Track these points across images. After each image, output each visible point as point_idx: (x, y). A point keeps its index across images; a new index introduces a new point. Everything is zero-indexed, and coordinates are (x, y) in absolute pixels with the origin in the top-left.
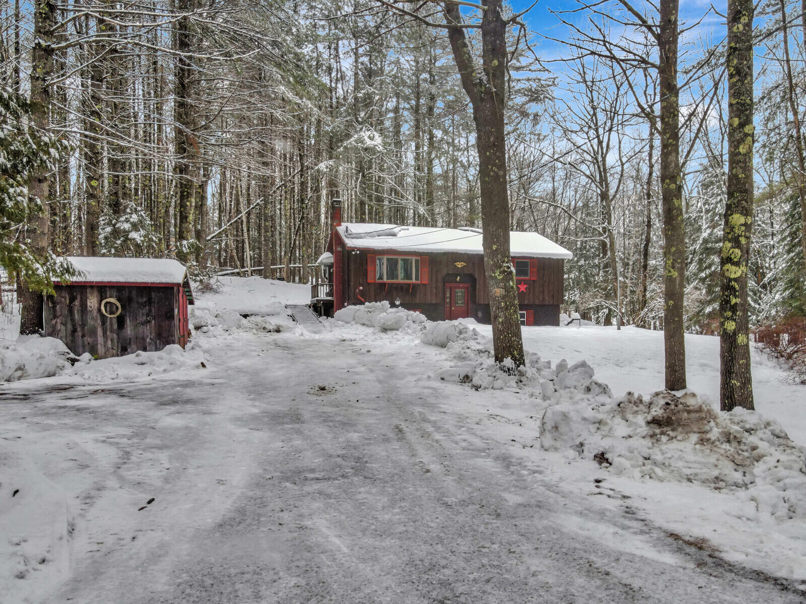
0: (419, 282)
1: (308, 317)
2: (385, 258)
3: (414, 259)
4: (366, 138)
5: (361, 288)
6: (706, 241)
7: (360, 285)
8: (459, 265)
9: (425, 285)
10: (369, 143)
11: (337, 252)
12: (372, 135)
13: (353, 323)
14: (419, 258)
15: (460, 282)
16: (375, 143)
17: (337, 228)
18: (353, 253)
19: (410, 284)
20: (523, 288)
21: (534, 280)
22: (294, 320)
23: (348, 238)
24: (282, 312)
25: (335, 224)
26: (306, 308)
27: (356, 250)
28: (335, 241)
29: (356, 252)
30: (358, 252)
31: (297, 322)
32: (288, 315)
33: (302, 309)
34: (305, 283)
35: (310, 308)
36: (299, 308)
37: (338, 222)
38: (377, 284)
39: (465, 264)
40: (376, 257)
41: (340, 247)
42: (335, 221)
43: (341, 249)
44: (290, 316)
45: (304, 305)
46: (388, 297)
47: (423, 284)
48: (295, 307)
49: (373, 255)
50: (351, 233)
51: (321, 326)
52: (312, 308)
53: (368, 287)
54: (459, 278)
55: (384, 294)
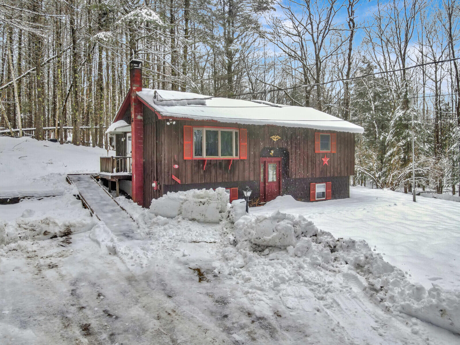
0: (238, 158)
1: (102, 199)
2: (204, 130)
3: (234, 131)
4: (143, 14)
5: (176, 166)
6: (400, 118)
7: (176, 163)
8: (275, 138)
9: (243, 161)
10: (148, 18)
11: (137, 121)
12: (148, 13)
13: (180, 218)
14: (238, 131)
15: (274, 156)
16: (155, 19)
17: (138, 93)
18: (168, 123)
19: (230, 160)
20: (326, 161)
21: (334, 154)
22: (85, 206)
23: (157, 105)
24: (66, 191)
25: (134, 88)
26: (93, 180)
27: (171, 120)
28: (135, 109)
29: (171, 122)
30: (174, 123)
31: (91, 210)
32: (75, 195)
33: (88, 182)
34: (78, 145)
35: (98, 180)
36: (84, 181)
37: (138, 86)
38: (195, 160)
39: (280, 138)
40: (194, 128)
41: (141, 115)
42: (135, 85)
43: (142, 118)
44: (77, 197)
45: (89, 176)
46: (206, 175)
47: (241, 160)
48: (79, 179)
49: (190, 126)
50: (161, 99)
51: (127, 217)
52: (100, 181)
53: (184, 165)
54: (272, 152)
55: (202, 172)
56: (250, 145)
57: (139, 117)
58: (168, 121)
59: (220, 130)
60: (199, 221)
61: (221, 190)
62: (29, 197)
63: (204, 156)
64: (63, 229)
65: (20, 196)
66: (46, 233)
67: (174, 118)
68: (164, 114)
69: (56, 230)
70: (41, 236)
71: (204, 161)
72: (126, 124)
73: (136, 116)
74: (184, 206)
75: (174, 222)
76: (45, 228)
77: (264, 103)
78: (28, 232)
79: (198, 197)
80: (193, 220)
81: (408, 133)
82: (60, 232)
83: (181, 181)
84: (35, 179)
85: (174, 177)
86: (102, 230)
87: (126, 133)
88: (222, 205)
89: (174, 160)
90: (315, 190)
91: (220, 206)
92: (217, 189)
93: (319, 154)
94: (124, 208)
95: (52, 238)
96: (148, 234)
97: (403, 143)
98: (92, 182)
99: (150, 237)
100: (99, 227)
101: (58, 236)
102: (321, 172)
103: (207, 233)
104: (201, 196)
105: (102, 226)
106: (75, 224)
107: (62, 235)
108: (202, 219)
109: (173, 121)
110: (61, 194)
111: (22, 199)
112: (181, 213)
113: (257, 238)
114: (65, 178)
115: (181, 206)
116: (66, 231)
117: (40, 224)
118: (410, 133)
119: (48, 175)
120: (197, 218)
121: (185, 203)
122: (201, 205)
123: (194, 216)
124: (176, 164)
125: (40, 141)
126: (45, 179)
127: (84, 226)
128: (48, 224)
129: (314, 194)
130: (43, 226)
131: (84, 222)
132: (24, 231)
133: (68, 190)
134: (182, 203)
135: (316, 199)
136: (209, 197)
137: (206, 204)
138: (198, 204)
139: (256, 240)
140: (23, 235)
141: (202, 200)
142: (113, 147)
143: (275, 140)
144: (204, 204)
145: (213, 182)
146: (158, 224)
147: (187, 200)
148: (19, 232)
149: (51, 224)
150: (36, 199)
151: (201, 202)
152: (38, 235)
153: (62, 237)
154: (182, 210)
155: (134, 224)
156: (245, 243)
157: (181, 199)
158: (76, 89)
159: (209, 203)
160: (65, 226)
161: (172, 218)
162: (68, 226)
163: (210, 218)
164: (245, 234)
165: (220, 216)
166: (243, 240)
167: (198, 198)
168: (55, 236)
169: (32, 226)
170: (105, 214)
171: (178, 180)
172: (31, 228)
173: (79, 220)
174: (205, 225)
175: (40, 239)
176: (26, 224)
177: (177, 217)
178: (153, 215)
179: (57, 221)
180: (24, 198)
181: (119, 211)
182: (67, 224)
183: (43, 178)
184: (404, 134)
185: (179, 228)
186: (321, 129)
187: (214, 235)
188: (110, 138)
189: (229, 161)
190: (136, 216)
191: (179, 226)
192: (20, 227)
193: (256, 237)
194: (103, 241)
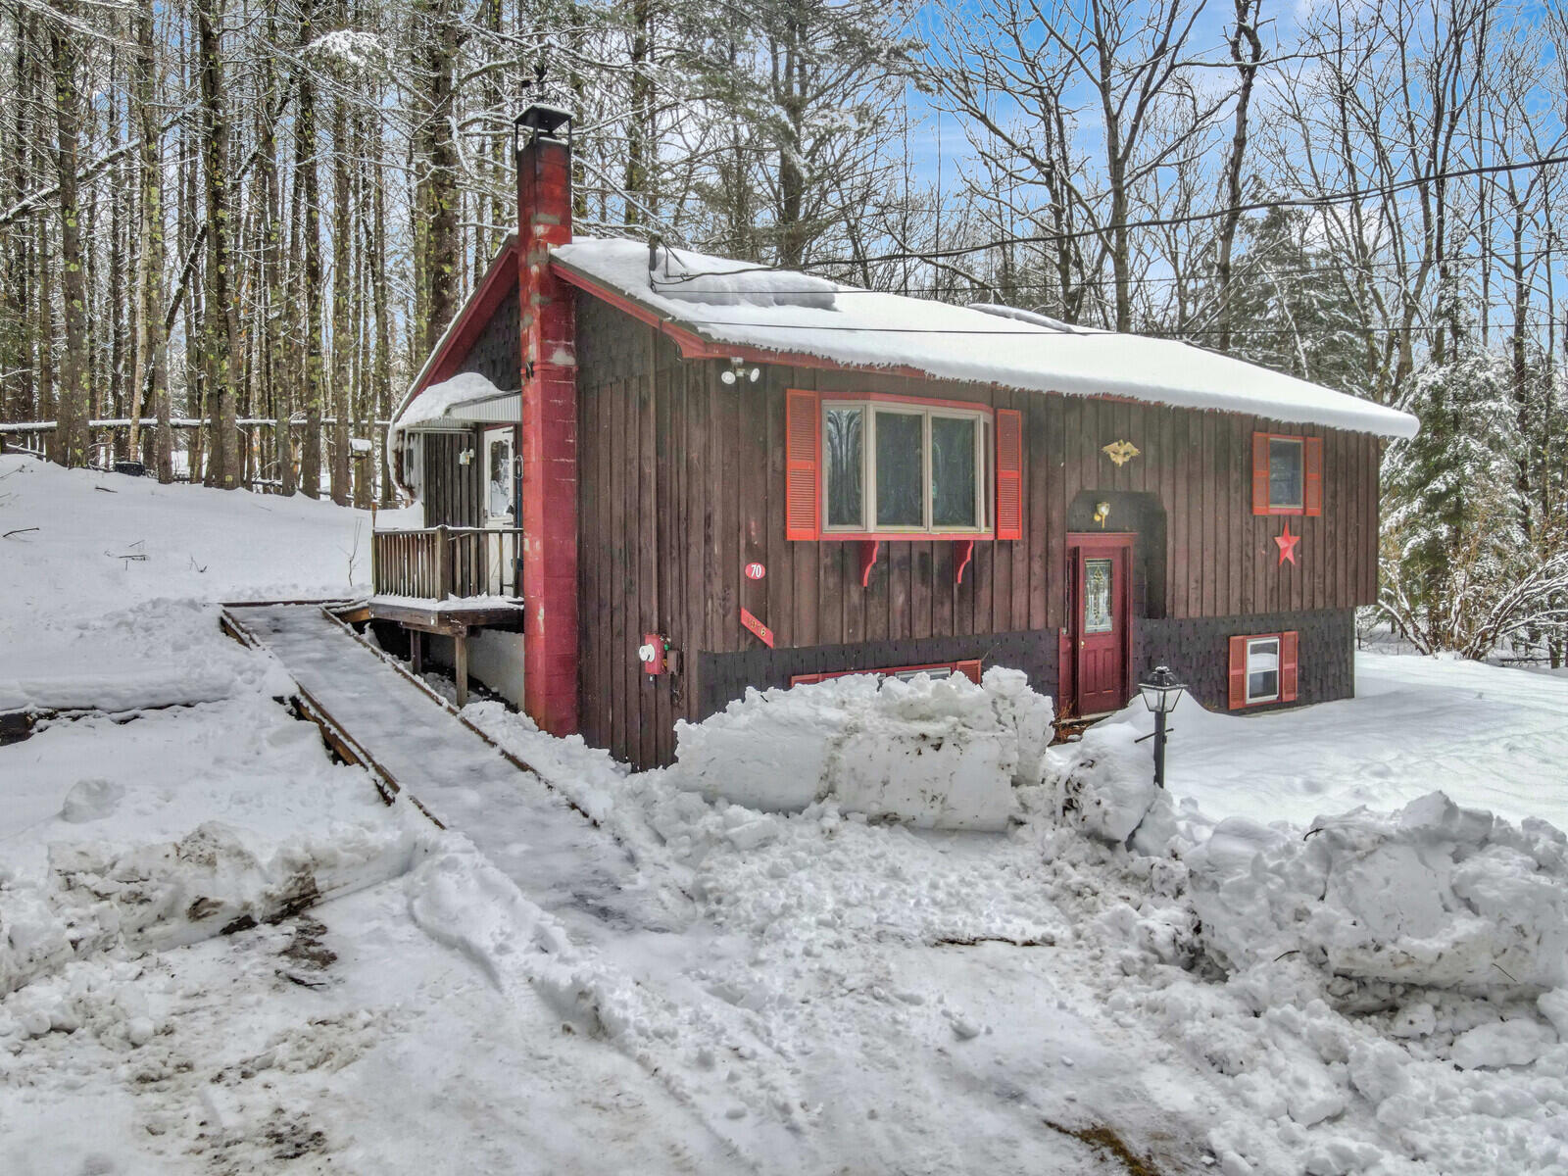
0: (990, 533)
2: (873, 407)
3: (981, 418)
5: (757, 571)
7: (754, 554)
8: (1120, 453)
9: (1010, 545)
11: (548, 371)
14: (989, 418)
15: (1108, 528)
17: (554, 250)
18: (728, 378)
19: (967, 543)
20: (1286, 545)
21: (1313, 518)
22: (337, 750)
23: (669, 296)
24: (239, 678)
25: (540, 230)
26: (337, 630)
27: (740, 360)
28: (543, 319)
29: (741, 373)
30: (755, 375)
31: (379, 769)
32: (280, 700)
33: (317, 636)
34: (231, 487)
35: (359, 627)
36: (301, 630)
37: (555, 219)
38: (828, 544)
39: (1135, 451)
40: (825, 402)
41: (568, 349)
42: (542, 217)
43: (570, 361)
44: (289, 706)
45: (315, 610)
46: (872, 610)
47: (1001, 543)
48: (280, 626)
49: (811, 394)
50: (683, 271)
51: (556, 805)
52: (368, 634)
53: (785, 565)
54: (1104, 510)
55: (855, 596)
56: (1030, 480)
57: (561, 358)
58: (725, 364)
59: (930, 412)
60: (911, 825)
61: (1005, 679)
62: (77, 712)
63: (871, 526)
64: (280, 885)
65: (32, 707)
66: (199, 910)
67: (751, 354)
68: (718, 332)
69: (250, 890)
70: (177, 925)
71: (864, 548)
72: (490, 388)
73: (545, 352)
74: (845, 756)
75: (803, 832)
76: (196, 883)
77: (1019, 318)
78: (116, 914)
79: (910, 711)
80: (888, 819)
81: (1466, 447)
82: (269, 897)
83: (777, 637)
84: (83, 627)
85: (749, 620)
86: (473, 884)
87: (479, 428)
88: (1021, 752)
89: (749, 544)
90: (1243, 664)
91: (1014, 757)
92: (987, 676)
93: (1266, 520)
94: (524, 756)
95: (228, 931)
96: (694, 895)
97: (1447, 484)
98: (337, 638)
99: (712, 915)
100: (448, 865)
101: (257, 918)
102: (1272, 590)
103: (982, 888)
104: (924, 710)
105: (465, 860)
106: (334, 855)
107: (278, 910)
108: (929, 813)
109: (748, 365)
110: (220, 695)
111: (41, 723)
112: (832, 790)
113: (1363, 947)
114: (217, 622)
115: (833, 759)
116: (295, 893)
117: (170, 865)
118: (1473, 446)
119: (141, 609)
120: (904, 810)
121: (849, 744)
122: (928, 751)
123: (893, 803)
124: (759, 562)
125: (77, 471)
126: (129, 625)
127: (371, 856)
128: (211, 862)
129: (1243, 677)
130: (188, 872)
131: (372, 838)
132: (94, 907)
133: (249, 675)
134: (838, 745)
135: (1249, 701)
136: (960, 715)
137: (947, 745)
138: (912, 747)
139: (1359, 955)
140: (91, 930)
141: (930, 728)
142: (410, 489)
143: (1120, 460)
144: (938, 747)
145: (898, 637)
146: (733, 846)
147: (855, 730)
148: (69, 912)
149: (222, 863)
150: (106, 719)
151: (924, 737)
152: (161, 918)
153: (274, 921)
154: (838, 776)
155: (602, 840)
156: (1294, 968)
157: (831, 725)
158: (222, 269)
159: (960, 742)
160: (291, 864)
161: (788, 810)
162: (305, 867)
163: (966, 811)
164: (1273, 917)
165: (1016, 803)
166: (1274, 950)
167: (909, 719)
168: (245, 923)
169: (131, 876)
170: (452, 791)
171: (763, 633)
172: (125, 889)
173: (344, 828)
174: (945, 845)
175: (170, 944)
176: (100, 872)
177: (814, 807)
178: (694, 800)
179: (248, 846)
180: (51, 716)
181: (504, 776)
182: (299, 854)
183: (122, 623)
184: (1450, 449)
185: (839, 866)
186: (1285, 420)
187: (1018, 898)
188: (396, 451)
189: (958, 547)
190: (598, 803)
191: (837, 854)
192: (70, 886)
193: (1358, 941)
194: (502, 949)
